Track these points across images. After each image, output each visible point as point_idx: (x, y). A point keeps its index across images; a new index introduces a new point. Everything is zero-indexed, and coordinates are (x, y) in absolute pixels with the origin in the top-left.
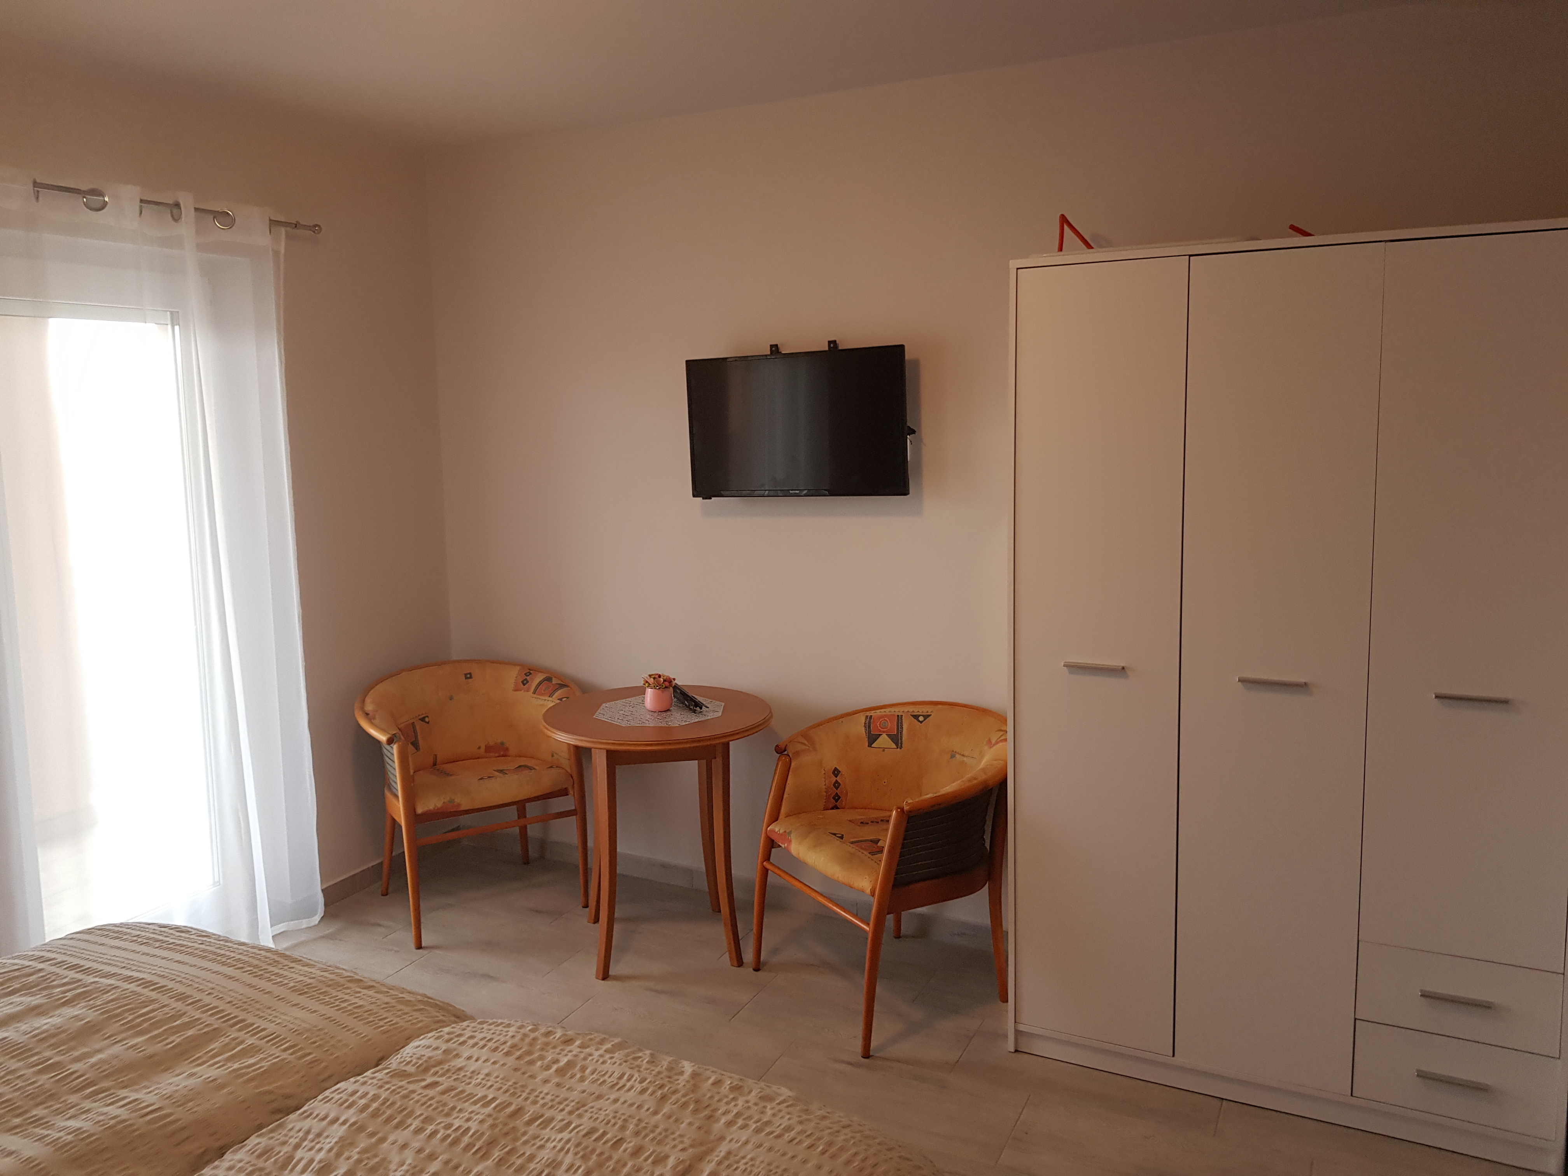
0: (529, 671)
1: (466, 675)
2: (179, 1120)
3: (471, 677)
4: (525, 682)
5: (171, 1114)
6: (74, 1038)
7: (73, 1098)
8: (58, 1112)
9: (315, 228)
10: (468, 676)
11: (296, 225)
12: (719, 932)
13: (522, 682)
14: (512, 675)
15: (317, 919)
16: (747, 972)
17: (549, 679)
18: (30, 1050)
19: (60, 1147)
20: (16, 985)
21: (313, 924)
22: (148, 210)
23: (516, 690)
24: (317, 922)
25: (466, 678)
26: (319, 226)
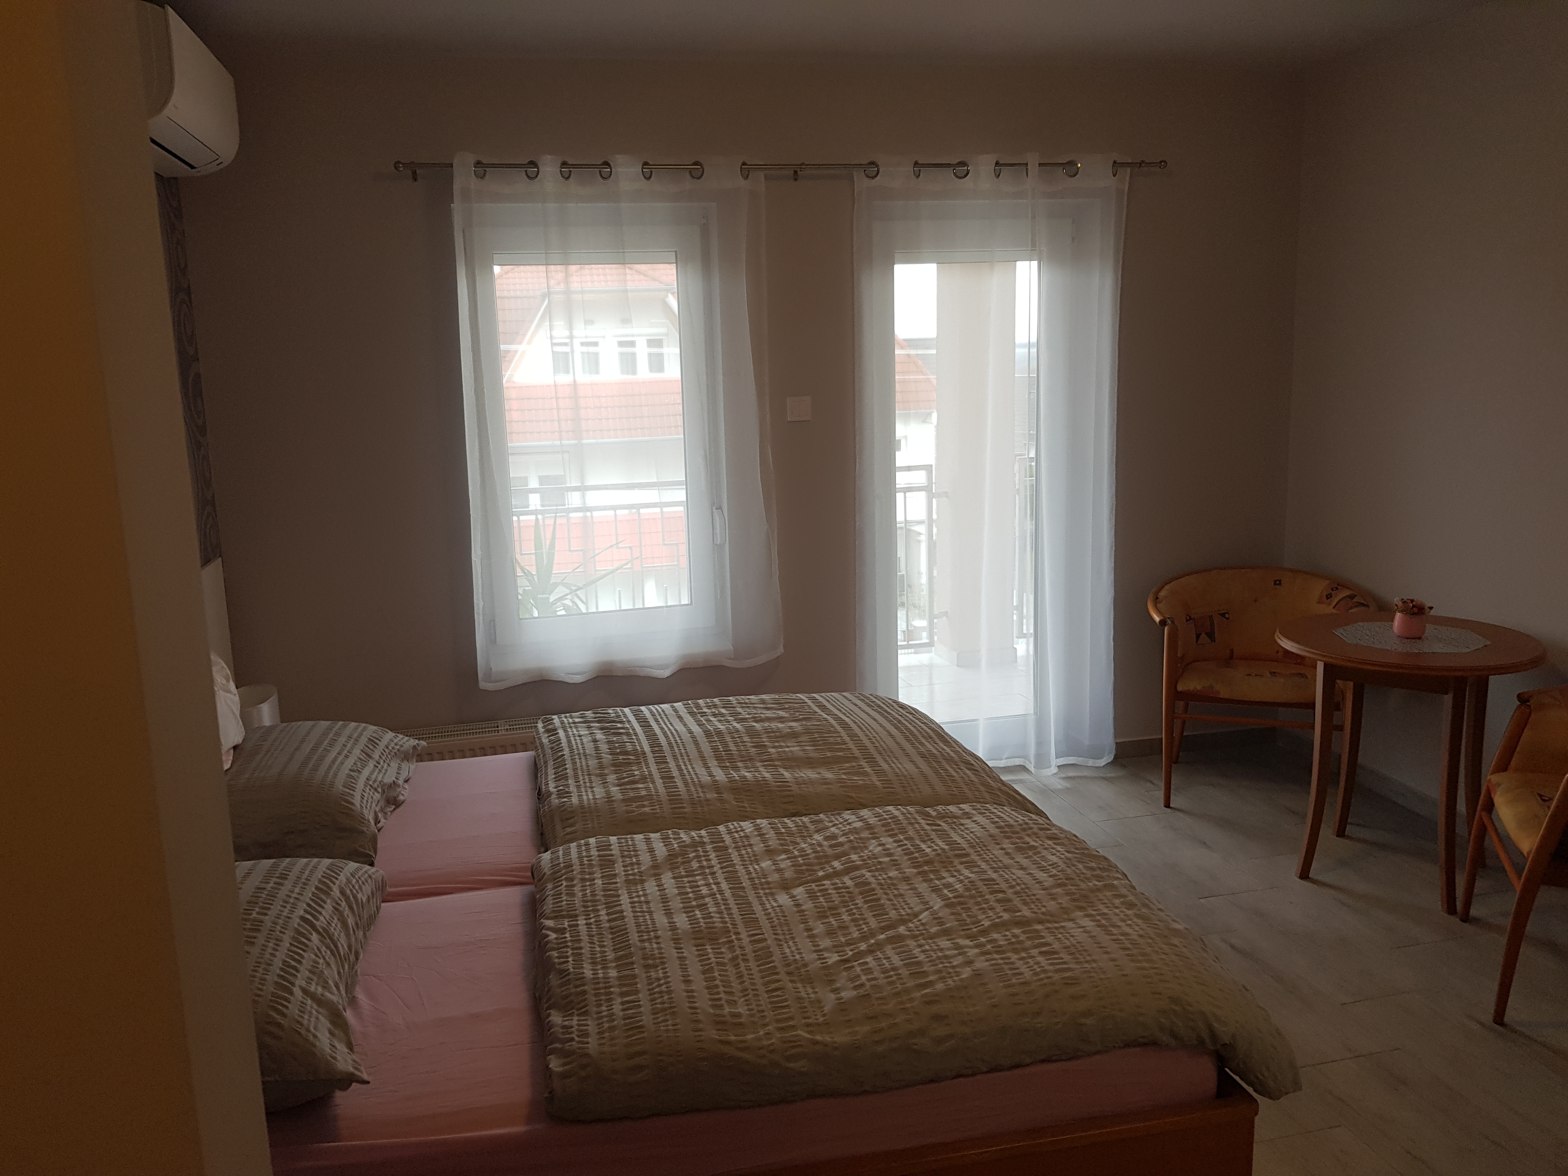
0: (1337, 585)
1: (1275, 581)
2: (792, 791)
3: (1280, 584)
4: (1329, 596)
5: (790, 786)
6: (782, 737)
7: (759, 764)
8: (746, 767)
9: (1163, 163)
10: (1277, 583)
11: (1141, 164)
12: (1435, 873)
13: (1327, 596)
14: (1319, 587)
15: (1102, 762)
16: (1454, 920)
17: (1352, 597)
18: (760, 735)
19: (731, 781)
20: (786, 706)
21: (1097, 765)
22: (1005, 171)
23: (1319, 603)
24: (1102, 765)
25: (1275, 584)
26: (1165, 162)
